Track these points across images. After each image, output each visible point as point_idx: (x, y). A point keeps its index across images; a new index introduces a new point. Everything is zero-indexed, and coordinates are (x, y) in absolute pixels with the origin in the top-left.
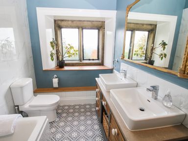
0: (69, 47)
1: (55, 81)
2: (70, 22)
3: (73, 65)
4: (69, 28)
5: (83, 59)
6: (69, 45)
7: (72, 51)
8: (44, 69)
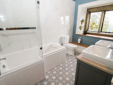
0: (92, 23)
1: (79, 40)
2: (96, 9)
3: (92, 34)
4: (96, 12)
5: (101, 32)
6: (93, 22)
7: (94, 26)
8: (76, 34)
